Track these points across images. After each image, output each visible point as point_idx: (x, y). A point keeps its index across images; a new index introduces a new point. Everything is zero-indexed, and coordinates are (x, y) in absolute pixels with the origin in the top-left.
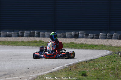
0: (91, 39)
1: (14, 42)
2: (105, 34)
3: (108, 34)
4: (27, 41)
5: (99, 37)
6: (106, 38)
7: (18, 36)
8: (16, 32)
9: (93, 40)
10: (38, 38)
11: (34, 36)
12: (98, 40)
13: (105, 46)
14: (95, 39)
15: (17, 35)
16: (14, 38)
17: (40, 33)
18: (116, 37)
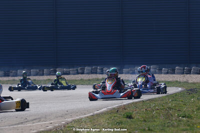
0: (165, 75)
1: (71, 80)
2: (182, 69)
3: (186, 68)
4: (87, 79)
5: (175, 72)
6: (183, 73)
7: (78, 73)
8: (75, 69)
9: (167, 75)
10: (101, 75)
11: (96, 73)
12: (174, 75)
13: (180, 82)
14: (170, 75)
15: (76, 72)
16: (72, 76)
17: (104, 69)
18: (196, 71)
